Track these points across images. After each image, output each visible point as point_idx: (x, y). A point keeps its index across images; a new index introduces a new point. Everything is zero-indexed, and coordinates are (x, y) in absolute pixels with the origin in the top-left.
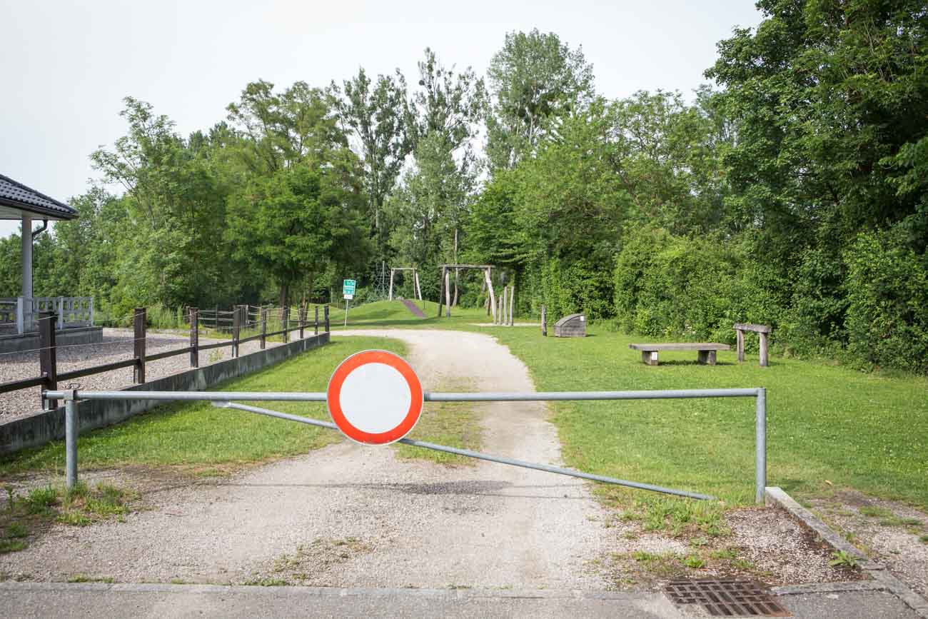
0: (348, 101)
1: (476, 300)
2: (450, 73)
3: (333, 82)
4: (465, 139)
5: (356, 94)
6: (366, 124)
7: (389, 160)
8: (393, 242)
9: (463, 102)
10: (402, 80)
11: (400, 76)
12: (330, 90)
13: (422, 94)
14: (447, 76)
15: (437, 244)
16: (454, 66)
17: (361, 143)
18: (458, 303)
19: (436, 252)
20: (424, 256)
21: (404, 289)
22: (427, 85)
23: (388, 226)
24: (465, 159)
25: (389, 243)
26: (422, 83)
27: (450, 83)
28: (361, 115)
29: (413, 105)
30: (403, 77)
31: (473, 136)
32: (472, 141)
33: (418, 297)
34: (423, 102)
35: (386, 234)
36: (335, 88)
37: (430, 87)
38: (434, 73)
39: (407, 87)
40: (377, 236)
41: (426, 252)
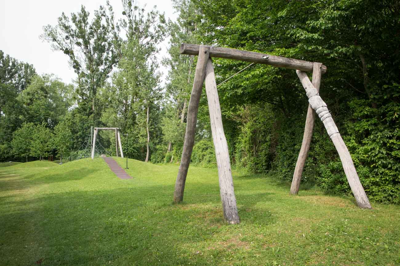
0: (74, 27)
1: (164, 157)
2: (143, 10)
3: (63, 13)
4: (152, 53)
5: (80, 22)
6: (86, 43)
7: (101, 68)
8: (103, 119)
9: (151, 30)
10: (111, 9)
11: (109, 7)
12: (61, 19)
13: (124, 21)
14: (141, 12)
15: (134, 120)
16: (145, 5)
17: (84, 56)
18: (149, 159)
19: (133, 125)
20: (125, 128)
21: (111, 150)
22: (127, 15)
23: (100, 109)
24: (152, 66)
25: (100, 120)
26: (124, 13)
27: (142, 17)
28: (83, 37)
29: (118, 27)
30: (111, 7)
31: (157, 52)
32: (157, 55)
33: (120, 156)
34: (125, 25)
35: (99, 114)
36: (65, 18)
37: (130, 16)
38: (132, 8)
39: (114, 15)
40: (93, 115)
41: (126, 125)
